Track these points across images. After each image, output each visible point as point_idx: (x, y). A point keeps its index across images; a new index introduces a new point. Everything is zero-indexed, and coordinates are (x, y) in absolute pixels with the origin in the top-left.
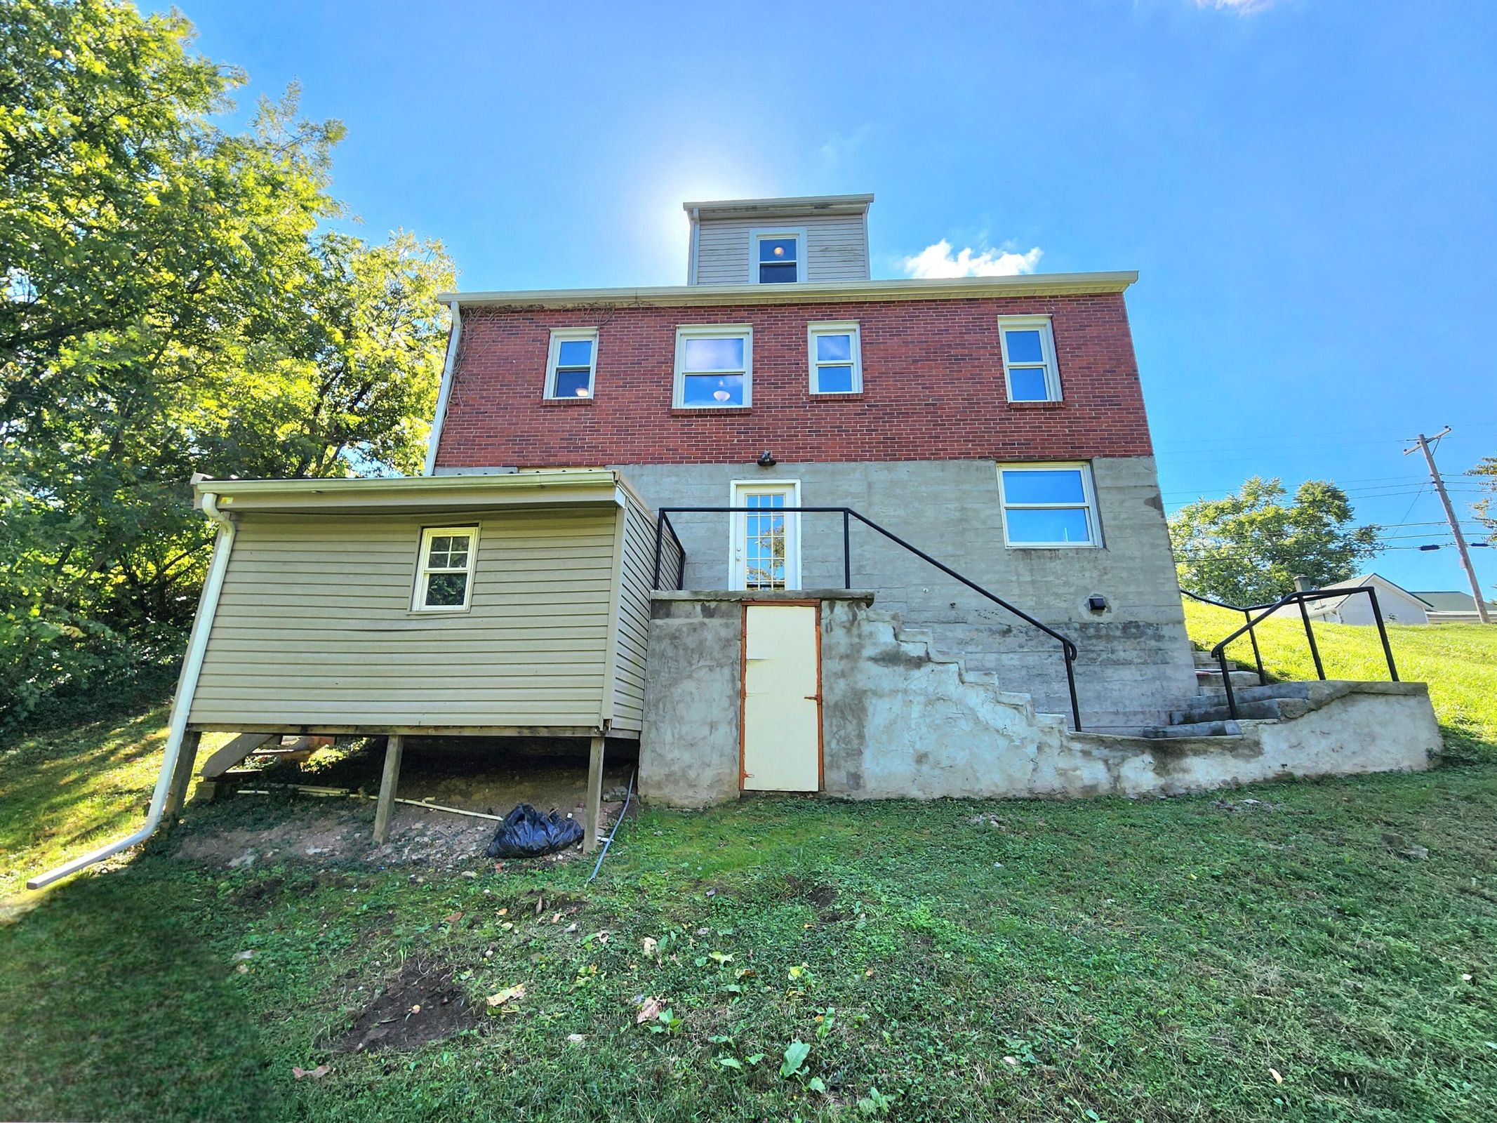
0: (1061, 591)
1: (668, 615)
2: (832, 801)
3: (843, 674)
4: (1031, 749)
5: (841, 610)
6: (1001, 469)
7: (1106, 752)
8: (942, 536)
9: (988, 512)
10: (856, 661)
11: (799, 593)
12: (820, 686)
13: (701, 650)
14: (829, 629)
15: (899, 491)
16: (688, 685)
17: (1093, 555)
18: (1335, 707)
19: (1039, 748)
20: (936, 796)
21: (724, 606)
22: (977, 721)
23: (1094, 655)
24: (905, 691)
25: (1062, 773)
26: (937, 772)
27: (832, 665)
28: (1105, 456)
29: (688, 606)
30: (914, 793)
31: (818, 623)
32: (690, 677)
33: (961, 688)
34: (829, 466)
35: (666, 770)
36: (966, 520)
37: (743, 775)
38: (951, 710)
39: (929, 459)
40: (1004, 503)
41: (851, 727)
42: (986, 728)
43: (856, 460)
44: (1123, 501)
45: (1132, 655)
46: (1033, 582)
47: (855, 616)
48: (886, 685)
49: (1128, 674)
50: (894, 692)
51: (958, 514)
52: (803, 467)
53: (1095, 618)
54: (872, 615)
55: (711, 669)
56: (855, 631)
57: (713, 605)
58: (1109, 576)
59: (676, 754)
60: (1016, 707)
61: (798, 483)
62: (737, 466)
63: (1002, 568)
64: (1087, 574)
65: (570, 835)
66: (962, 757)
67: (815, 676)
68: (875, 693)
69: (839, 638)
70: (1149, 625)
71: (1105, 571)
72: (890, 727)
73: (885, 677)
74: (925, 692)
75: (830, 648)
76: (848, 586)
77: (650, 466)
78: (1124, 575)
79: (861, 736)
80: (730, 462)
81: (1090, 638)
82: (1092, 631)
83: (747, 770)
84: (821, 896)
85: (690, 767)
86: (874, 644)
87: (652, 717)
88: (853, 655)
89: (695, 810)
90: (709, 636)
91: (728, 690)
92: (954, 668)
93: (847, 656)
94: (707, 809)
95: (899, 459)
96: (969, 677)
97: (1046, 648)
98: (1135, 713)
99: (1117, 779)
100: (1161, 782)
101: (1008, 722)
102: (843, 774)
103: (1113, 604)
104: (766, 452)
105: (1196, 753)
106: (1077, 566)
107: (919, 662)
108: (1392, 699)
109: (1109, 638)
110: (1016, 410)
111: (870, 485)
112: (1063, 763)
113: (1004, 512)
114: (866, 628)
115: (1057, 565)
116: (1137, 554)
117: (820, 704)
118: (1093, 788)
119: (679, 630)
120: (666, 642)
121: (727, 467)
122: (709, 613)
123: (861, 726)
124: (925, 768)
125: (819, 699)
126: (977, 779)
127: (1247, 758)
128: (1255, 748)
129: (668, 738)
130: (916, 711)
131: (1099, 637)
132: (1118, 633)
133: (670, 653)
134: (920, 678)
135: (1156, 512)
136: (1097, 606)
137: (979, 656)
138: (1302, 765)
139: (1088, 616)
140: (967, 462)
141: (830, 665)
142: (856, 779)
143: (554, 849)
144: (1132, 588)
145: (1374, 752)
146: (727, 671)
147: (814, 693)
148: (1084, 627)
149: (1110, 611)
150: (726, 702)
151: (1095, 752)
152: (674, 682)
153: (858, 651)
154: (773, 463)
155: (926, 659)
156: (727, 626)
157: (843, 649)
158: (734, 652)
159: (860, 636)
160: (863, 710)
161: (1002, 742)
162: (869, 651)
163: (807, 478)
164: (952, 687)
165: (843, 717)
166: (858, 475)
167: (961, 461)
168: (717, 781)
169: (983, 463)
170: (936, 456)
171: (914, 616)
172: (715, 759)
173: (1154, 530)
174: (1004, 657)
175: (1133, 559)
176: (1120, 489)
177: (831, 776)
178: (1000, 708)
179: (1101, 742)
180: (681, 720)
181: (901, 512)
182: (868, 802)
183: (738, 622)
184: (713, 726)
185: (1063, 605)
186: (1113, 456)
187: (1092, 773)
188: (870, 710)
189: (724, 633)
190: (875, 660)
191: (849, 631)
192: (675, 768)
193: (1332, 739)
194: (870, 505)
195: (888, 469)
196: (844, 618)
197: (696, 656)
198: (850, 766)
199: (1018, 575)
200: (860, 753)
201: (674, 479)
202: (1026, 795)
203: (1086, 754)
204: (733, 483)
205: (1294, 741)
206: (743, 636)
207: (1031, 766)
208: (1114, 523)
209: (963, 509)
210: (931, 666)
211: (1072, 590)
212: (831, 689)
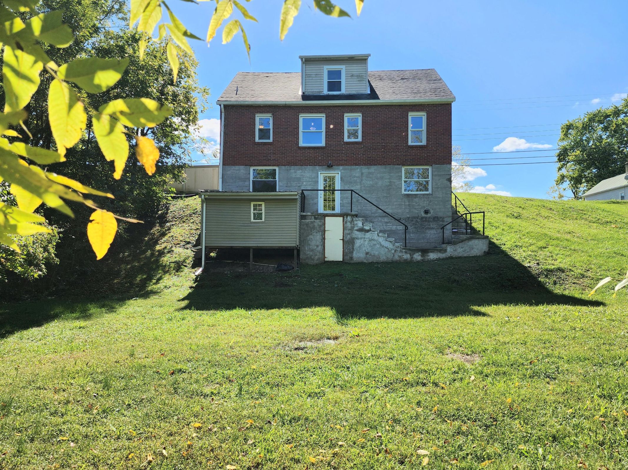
0: (417, 207)
1: (305, 219)
2: (346, 263)
3: (349, 234)
4: (393, 251)
5: (349, 218)
6: (403, 169)
7: (410, 252)
8: (383, 190)
9: (398, 183)
10: (353, 231)
11: (338, 214)
12: (343, 237)
13: (314, 228)
14: (346, 223)
15: (371, 176)
16: (311, 237)
17: (428, 196)
18: (466, 242)
19: (395, 251)
20: (370, 262)
21: (320, 217)
22: (381, 245)
23: (424, 226)
24: (364, 238)
25: (400, 257)
26: (371, 257)
27: (346, 232)
28: (436, 164)
29: (310, 217)
30: (365, 261)
31: (343, 221)
32: (311, 234)
33: (378, 237)
34: (349, 167)
35: (306, 256)
36: (391, 185)
37: (325, 257)
38: (375, 243)
39: (381, 165)
40: (403, 179)
41: (351, 246)
42: (383, 246)
43: (358, 165)
44: (439, 180)
45: (435, 226)
46: (409, 205)
47: (353, 219)
48: (360, 236)
49: (432, 232)
50: (361, 238)
51: (389, 183)
52: (341, 168)
53: (426, 216)
54: (357, 219)
55: (317, 233)
56: (353, 223)
57: (317, 216)
58: (431, 203)
59: (309, 253)
60: (391, 242)
61: (340, 173)
62: (320, 167)
63: (400, 201)
64: (425, 202)
65: (291, 268)
66: (377, 253)
67: (342, 234)
68: (357, 238)
69: (349, 225)
70: (441, 218)
71: (431, 202)
72: (360, 247)
73: (359, 234)
74: (369, 238)
75: (346, 227)
76: (351, 212)
77: (293, 166)
78: (436, 202)
79: (353, 249)
80: (319, 165)
81: (423, 221)
82: (424, 219)
83: (326, 256)
84: (341, 275)
85: (312, 256)
86: (357, 227)
87: (303, 244)
88: (352, 229)
89: (314, 265)
90: (316, 224)
91: (321, 237)
92: (376, 232)
93: (350, 229)
94: (317, 265)
95: (372, 165)
96: (380, 234)
97: (410, 224)
98: (433, 242)
99: (412, 258)
100: (422, 258)
101: (388, 245)
102: (348, 257)
103: (432, 211)
104: (330, 162)
105: (431, 252)
106: (423, 200)
107: (368, 231)
108: (480, 240)
109: (429, 221)
110: (411, 148)
111: (362, 174)
112: (400, 254)
113: (403, 182)
114: (355, 222)
115: (417, 200)
116: (441, 196)
117: (343, 241)
118: (406, 260)
119: (308, 223)
120: (305, 226)
121: (317, 167)
122: (315, 218)
123: (353, 246)
124: (368, 256)
125: (343, 240)
126: (380, 258)
127: (443, 253)
128: (445, 251)
129: (307, 249)
130: (366, 243)
131: (426, 221)
132: (432, 220)
133: (306, 228)
134: (368, 235)
135: (449, 183)
136: (426, 212)
137: (391, 227)
138: (455, 254)
139: (423, 215)
140: (393, 166)
141: (345, 231)
142: (351, 258)
143: (289, 270)
144: (438, 207)
145: (472, 251)
146: (320, 233)
147: (342, 238)
148: (422, 218)
149: (430, 213)
150: (320, 241)
151: (408, 252)
152: (308, 236)
153: (353, 228)
154: (332, 166)
155: (370, 230)
156: (320, 222)
157: (349, 228)
158: (322, 228)
159: (354, 224)
160: (354, 242)
161: (386, 250)
162: (356, 228)
163: (343, 171)
164: (376, 237)
165: (349, 244)
166: (358, 170)
167: (391, 166)
168: (318, 259)
169: (398, 166)
170: (384, 164)
171: (373, 215)
172: (318, 254)
173: (447, 189)
174: (398, 227)
175: (439, 198)
176: (439, 175)
177: (345, 257)
178: (387, 242)
179: (410, 250)
180: (309, 245)
181: (371, 183)
182: (354, 263)
183: (323, 221)
184: (317, 246)
185: (417, 212)
186: (439, 164)
187: (407, 256)
188: (356, 242)
189: (320, 223)
190: (357, 230)
191: (351, 223)
192: (309, 256)
193: (464, 249)
194: (362, 180)
195: (368, 168)
196: (350, 220)
197: (313, 229)
198: (350, 255)
199: (405, 203)
200: (353, 252)
201: (301, 171)
202: (391, 261)
203: (406, 252)
204: (319, 173)
205: (455, 249)
206: (324, 224)
207: (393, 255)
208: (436, 186)
209: (390, 182)
210: (371, 232)
211: (420, 207)
212: (346, 237)
